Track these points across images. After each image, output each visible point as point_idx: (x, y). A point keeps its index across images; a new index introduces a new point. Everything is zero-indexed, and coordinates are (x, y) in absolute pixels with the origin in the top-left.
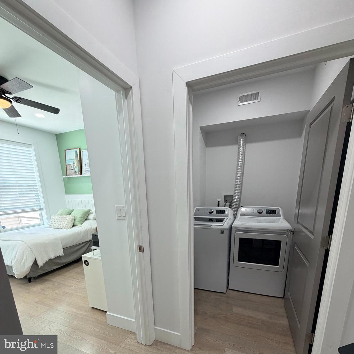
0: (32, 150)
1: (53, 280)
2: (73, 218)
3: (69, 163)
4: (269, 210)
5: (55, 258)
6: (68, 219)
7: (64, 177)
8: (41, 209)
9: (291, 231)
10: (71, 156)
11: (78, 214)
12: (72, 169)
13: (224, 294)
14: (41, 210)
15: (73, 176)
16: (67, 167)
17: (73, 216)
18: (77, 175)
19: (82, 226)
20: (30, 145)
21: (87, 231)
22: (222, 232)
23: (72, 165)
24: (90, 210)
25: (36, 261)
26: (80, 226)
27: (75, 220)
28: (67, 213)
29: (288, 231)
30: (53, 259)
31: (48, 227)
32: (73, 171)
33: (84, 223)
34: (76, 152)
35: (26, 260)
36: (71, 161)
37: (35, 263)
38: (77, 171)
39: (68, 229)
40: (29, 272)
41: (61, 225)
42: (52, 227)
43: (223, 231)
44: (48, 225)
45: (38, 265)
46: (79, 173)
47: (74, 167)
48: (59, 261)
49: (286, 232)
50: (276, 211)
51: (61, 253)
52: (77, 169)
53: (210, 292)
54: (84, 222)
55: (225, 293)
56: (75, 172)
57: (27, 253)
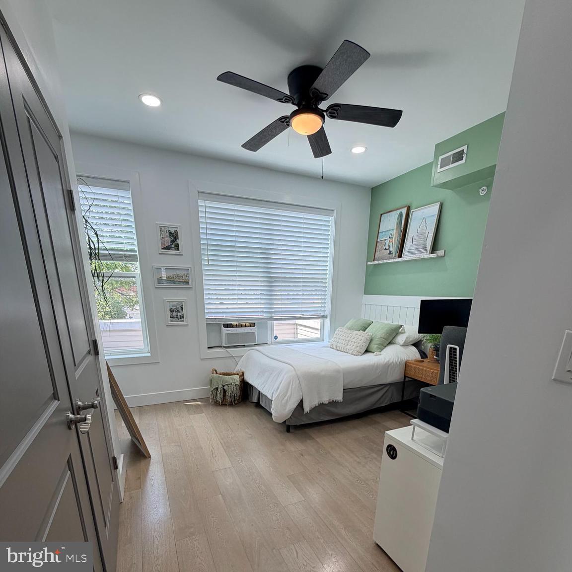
0: (332, 219)
1: (318, 440)
2: (369, 338)
3: (382, 238)
5: (329, 403)
6: (360, 338)
7: (369, 263)
8: (324, 315)
10: (390, 224)
11: (377, 330)
12: (386, 249)
14: (324, 317)
15: (385, 261)
16: (378, 244)
17: (369, 334)
18: (391, 259)
19: (381, 355)
20: (331, 211)
21: (389, 366)
23: (387, 242)
24: (402, 326)
25: (302, 401)
26: (378, 353)
27: (371, 340)
28: (360, 328)
30: (326, 404)
31: (328, 347)
32: (387, 252)
33: (387, 348)
34: (401, 214)
35: (290, 397)
36: (387, 233)
37: (301, 404)
38: (393, 252)
39: (356, 356)
40: (290, 417)
41: (348, 347)
42: (334, 347)
44: (329, 342)
45: (303, 409)
46: (397, 254)
47: (391, 244)
48: (333, 409)
51: (339, 397)
52: (393, 249)
54: (386, 346)
56: (390, 253)
57: (293, 387)
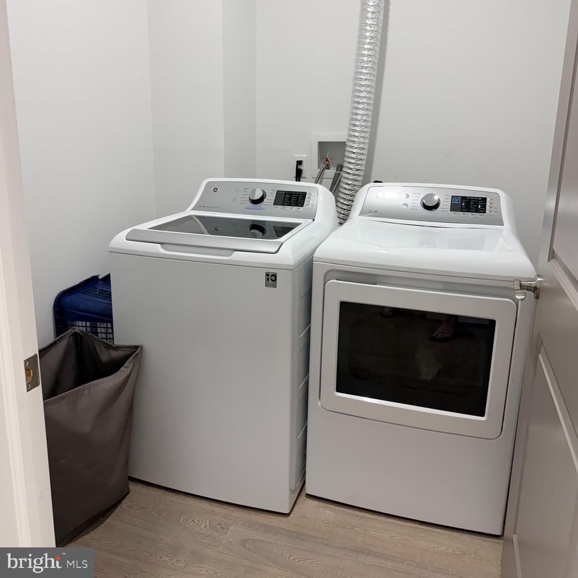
4: (464, 198)
9: (528, 288)
13: (283, 519)
22: (271, 279)
29: (517, 287)
43: (275, 275)
49: (510, 285)
50: (488, 204)
53: (231, 508)
55: (287, 515)
